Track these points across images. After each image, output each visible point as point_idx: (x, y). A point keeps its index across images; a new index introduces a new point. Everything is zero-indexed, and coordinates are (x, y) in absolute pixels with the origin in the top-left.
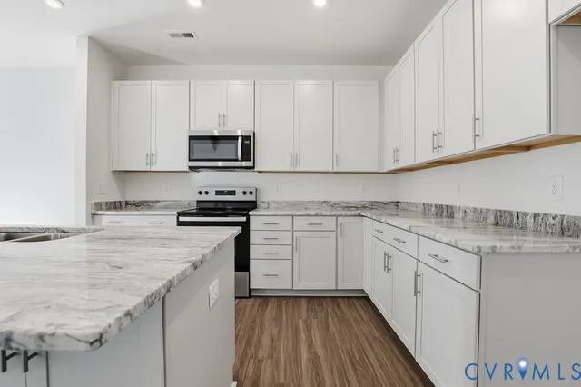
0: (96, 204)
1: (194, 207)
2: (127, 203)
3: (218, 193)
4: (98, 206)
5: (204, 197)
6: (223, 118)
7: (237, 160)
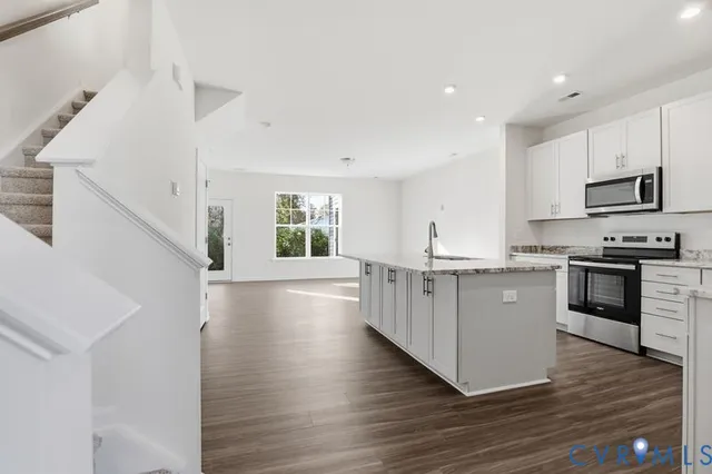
0: (513, 247)
1: (601, 253)
2: (543, 248)
3: (626, 239)
4: (515, 249)
5: (610, 244)
6: (621, 160)
7: (636, 203)
